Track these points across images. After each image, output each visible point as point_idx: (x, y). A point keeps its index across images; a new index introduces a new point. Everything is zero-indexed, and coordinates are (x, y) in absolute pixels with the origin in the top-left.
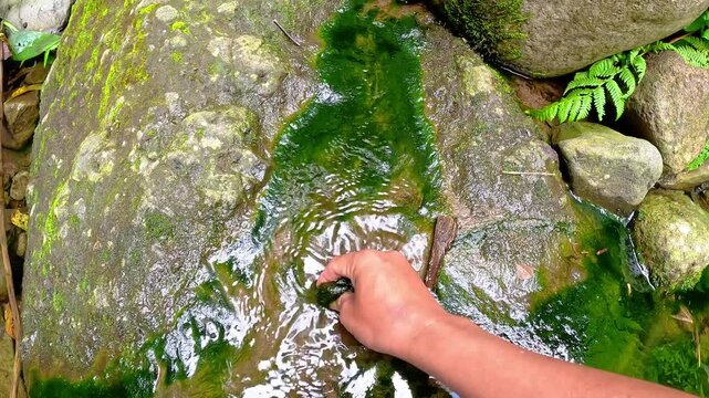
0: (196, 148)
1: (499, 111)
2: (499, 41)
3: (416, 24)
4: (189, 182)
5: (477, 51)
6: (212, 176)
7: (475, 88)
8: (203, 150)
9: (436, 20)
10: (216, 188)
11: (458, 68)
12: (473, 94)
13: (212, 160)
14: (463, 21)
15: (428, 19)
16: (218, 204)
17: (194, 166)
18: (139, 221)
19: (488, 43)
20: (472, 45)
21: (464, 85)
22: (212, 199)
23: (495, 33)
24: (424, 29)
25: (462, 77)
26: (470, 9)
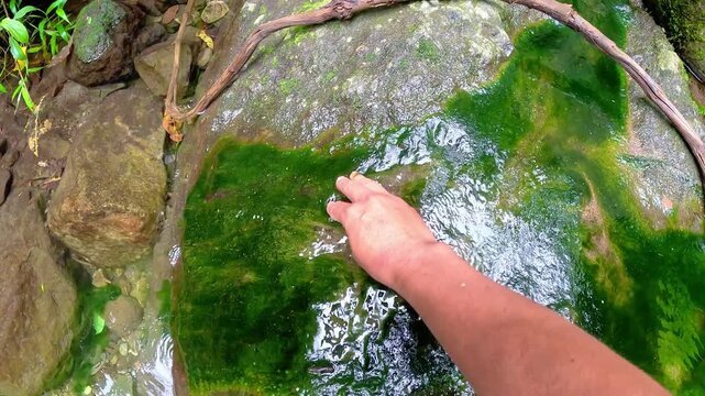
0: (471, 11)
1: (679, 89)
2: (692, 40)
3: (629, 4)
4: (460, 32)
5: (671, 42)
6: (478, 35)
7: (665, 65)
8: (475, 15)
9: (645, 6)
10: (480, 44)
11: (656, 47)
12: (663, 69)
13: (480, 25)
14: (669, 15)
16: (479, 56)
17: (466, 23)
18: (413, 41)
19: (682, 38)
20: (668, 36)
21: (658, 61)
22: (476, 50)
23: (692, 32)
24: (634, 9)
25: (657, 54)
26: (679, 6)
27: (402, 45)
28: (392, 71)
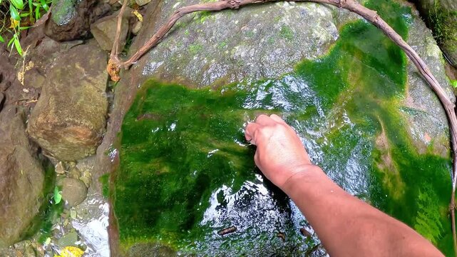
0: (314, 10)
1: (438, 68)
2: (449, 39)
3: (410, 13)
4: (307, 23)
5: (435, 39)
6: (318, 25)
7: (431, 53)
8: (317, 13)
9: (420, 15)
10: (319, 31)
11: (426, 42)
12: (429, 55)
13: (319, 19)
14: (436, 22)
15: (416, 13)
18: (278, 26)
19: (443, 37)
20: (434, 35)
21: (426, 50)
22: (316, 35)
23: (449, 34)
24: (413, 17)
25: (426, 46)
26: (442, 17)
27: (270, 29)
28: (264, 44)
